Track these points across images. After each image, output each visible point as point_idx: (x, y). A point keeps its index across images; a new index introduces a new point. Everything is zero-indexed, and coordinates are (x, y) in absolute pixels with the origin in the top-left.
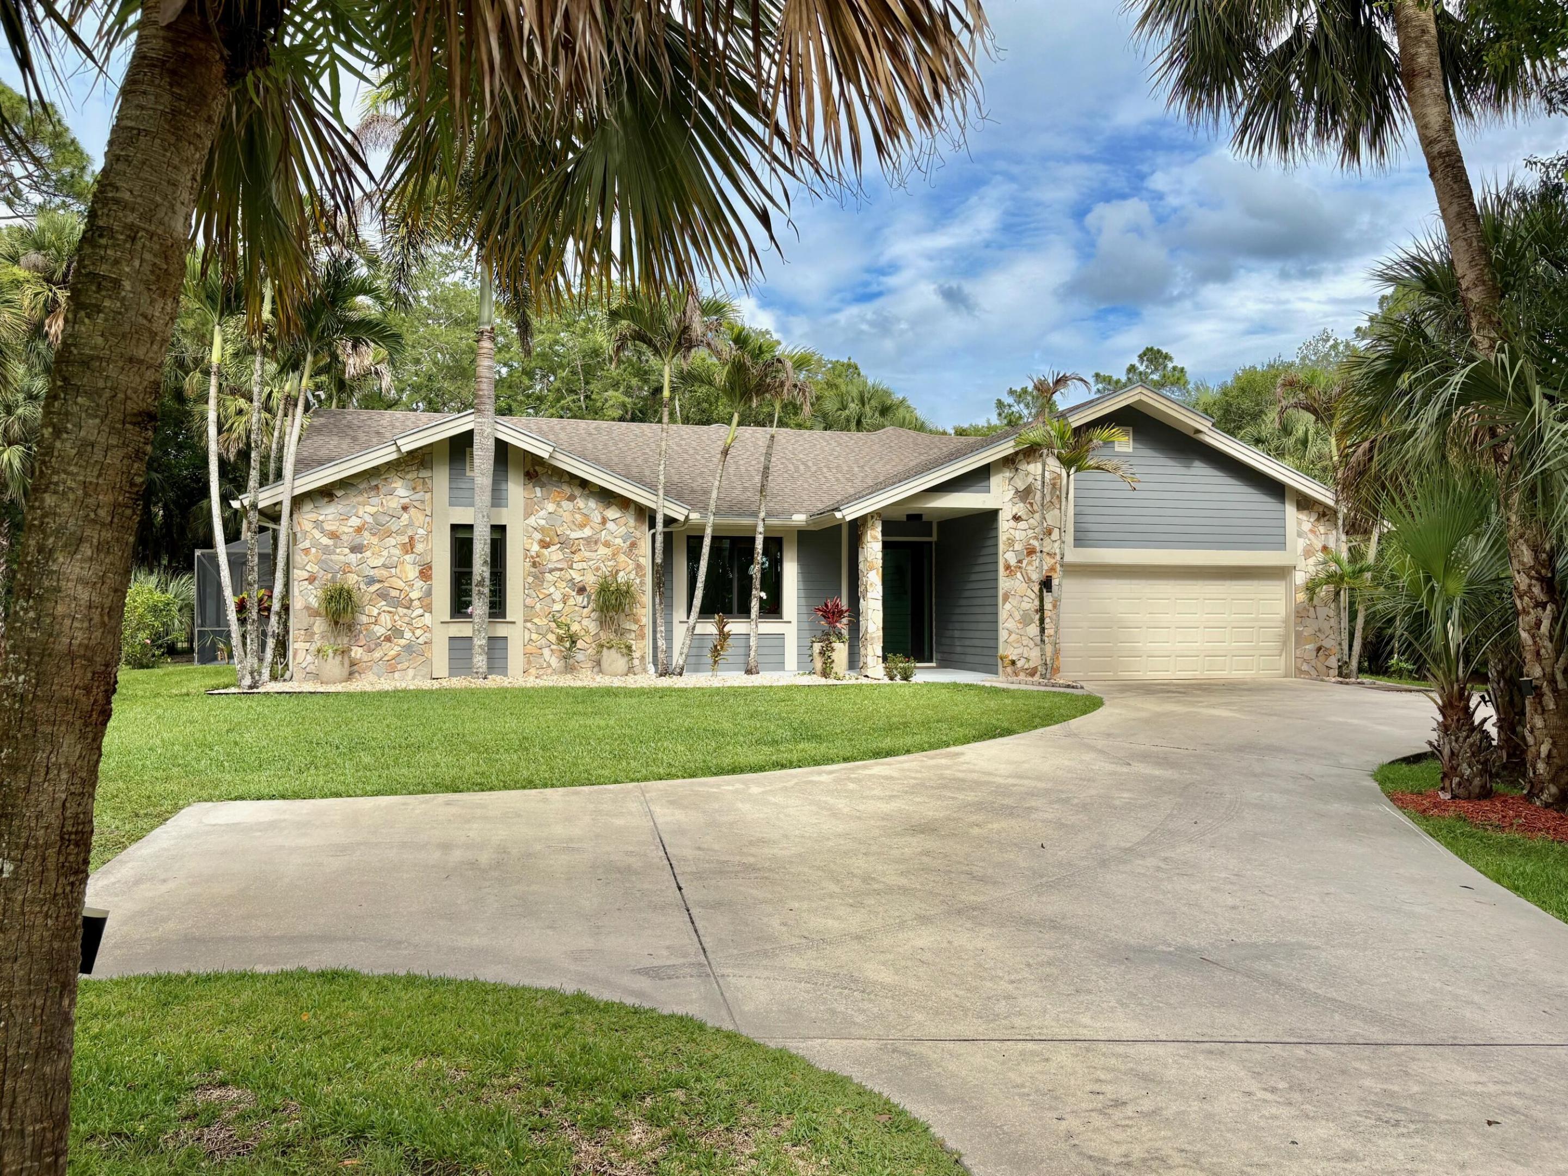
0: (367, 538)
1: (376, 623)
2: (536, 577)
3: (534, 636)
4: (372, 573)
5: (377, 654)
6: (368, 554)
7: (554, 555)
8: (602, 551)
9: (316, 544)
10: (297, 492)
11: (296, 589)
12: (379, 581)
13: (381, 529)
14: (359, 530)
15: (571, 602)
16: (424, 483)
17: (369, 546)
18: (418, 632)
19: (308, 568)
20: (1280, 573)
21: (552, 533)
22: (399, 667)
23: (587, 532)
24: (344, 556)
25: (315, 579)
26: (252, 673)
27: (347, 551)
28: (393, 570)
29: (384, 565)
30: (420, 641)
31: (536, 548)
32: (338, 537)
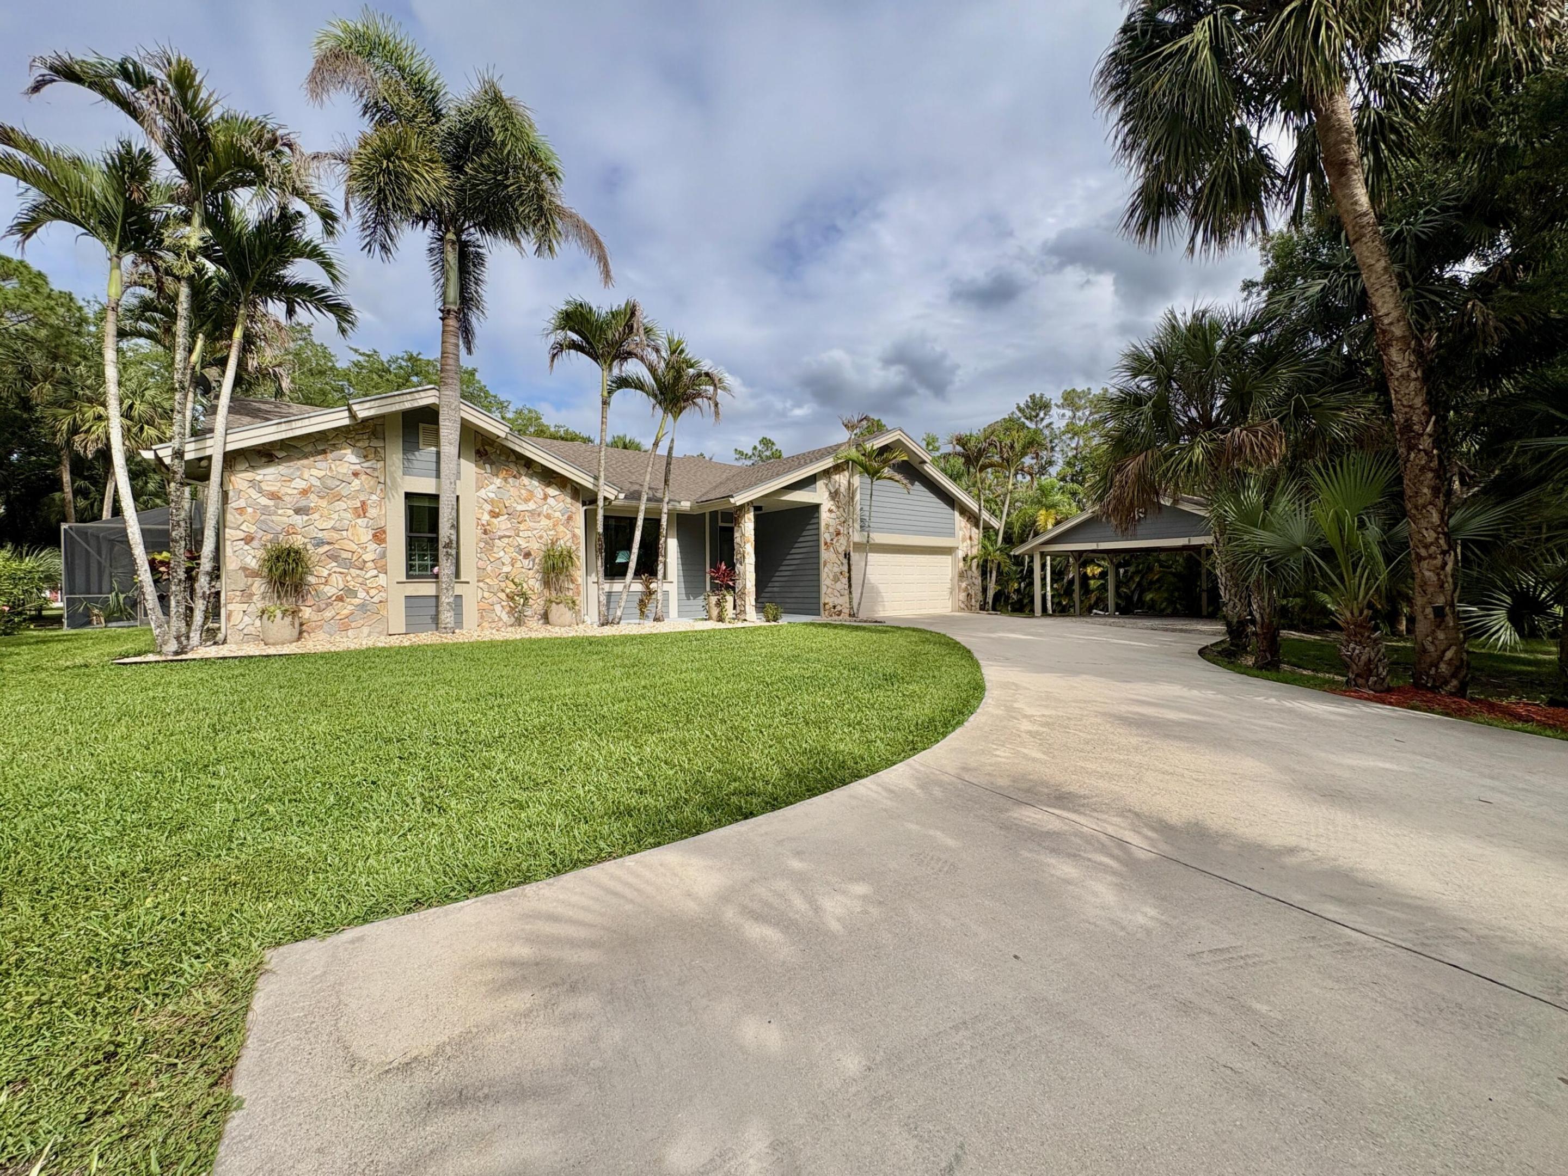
0: (313, 501)
1: (326, 583)
2: (486, 543)
3: (486, 594)
4: (320, 535)
5: (328, 614)
6: (316, 516)
7: (502, 524)
8: (544, 522)
9: (254, 504)
10: (230, 448)
11: (228, 550)
12: (328, 543)
13: (330, 493)
14: (304, 492)
15: (518, 565)
16: (376, 452)
17: (317, 509)
18: (373, 592)
19: (243, 527)
20: (948, 551)
21: (501, 505)
22: (353, 625)
23: (531, 506)
24: (285, 517)
25: (253, 539)
26: (178, 638)
27: (291, 512)
28: (344, 533)
29: (333, 528)
30: (375, 600)
31: (486, 517)
32: (279, 498)
